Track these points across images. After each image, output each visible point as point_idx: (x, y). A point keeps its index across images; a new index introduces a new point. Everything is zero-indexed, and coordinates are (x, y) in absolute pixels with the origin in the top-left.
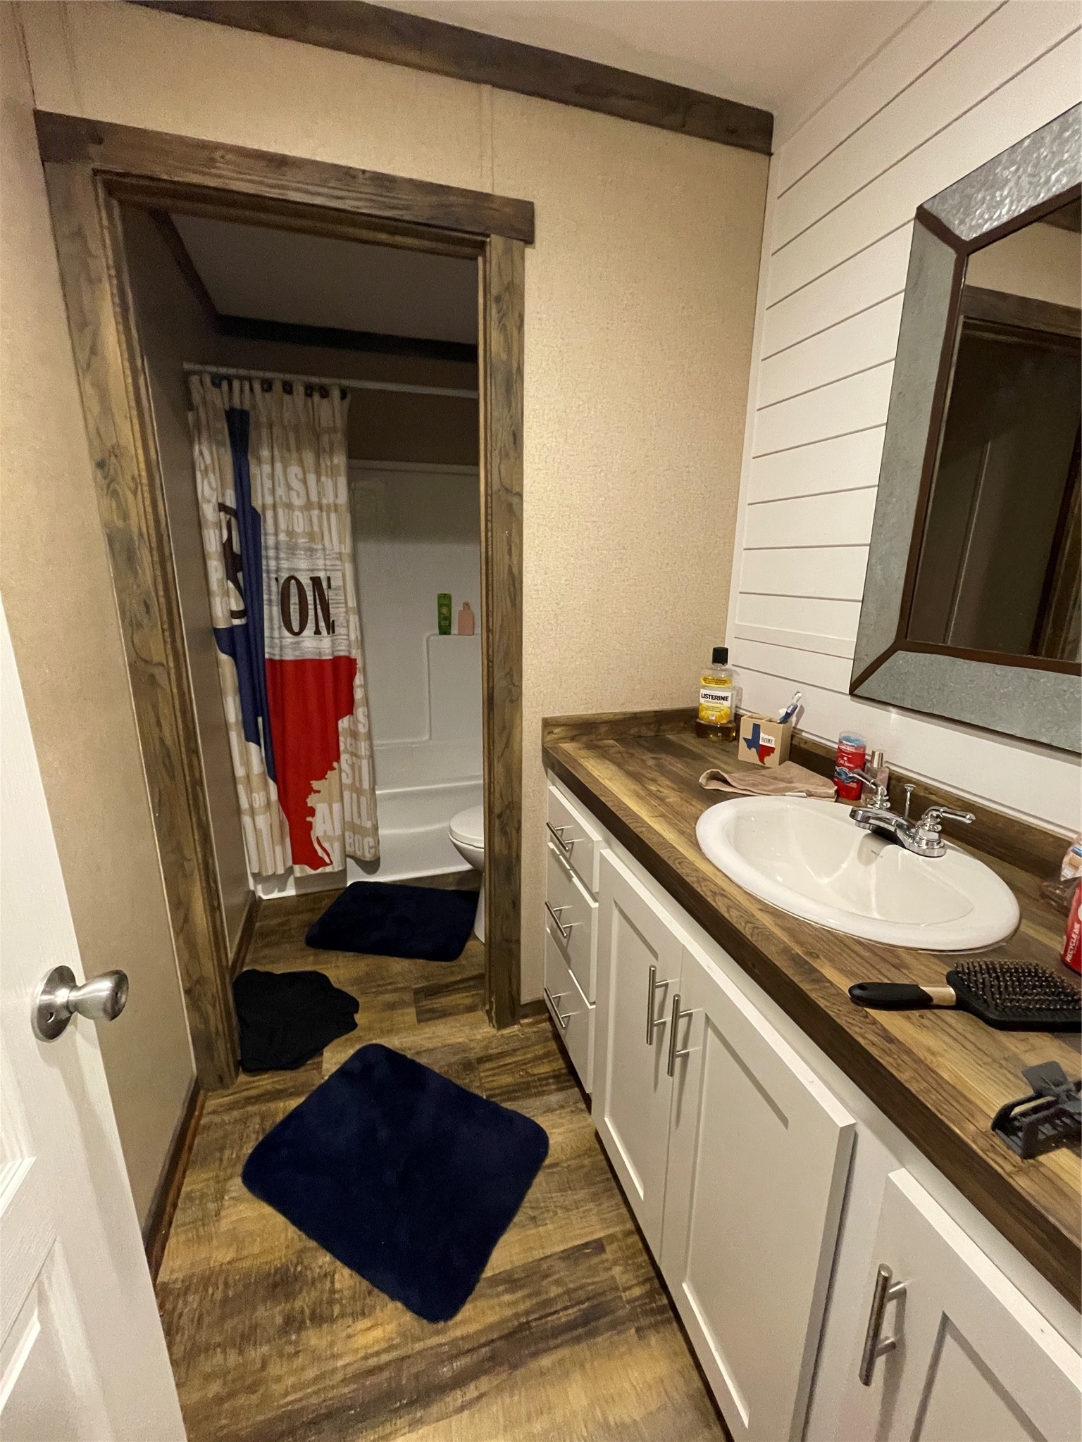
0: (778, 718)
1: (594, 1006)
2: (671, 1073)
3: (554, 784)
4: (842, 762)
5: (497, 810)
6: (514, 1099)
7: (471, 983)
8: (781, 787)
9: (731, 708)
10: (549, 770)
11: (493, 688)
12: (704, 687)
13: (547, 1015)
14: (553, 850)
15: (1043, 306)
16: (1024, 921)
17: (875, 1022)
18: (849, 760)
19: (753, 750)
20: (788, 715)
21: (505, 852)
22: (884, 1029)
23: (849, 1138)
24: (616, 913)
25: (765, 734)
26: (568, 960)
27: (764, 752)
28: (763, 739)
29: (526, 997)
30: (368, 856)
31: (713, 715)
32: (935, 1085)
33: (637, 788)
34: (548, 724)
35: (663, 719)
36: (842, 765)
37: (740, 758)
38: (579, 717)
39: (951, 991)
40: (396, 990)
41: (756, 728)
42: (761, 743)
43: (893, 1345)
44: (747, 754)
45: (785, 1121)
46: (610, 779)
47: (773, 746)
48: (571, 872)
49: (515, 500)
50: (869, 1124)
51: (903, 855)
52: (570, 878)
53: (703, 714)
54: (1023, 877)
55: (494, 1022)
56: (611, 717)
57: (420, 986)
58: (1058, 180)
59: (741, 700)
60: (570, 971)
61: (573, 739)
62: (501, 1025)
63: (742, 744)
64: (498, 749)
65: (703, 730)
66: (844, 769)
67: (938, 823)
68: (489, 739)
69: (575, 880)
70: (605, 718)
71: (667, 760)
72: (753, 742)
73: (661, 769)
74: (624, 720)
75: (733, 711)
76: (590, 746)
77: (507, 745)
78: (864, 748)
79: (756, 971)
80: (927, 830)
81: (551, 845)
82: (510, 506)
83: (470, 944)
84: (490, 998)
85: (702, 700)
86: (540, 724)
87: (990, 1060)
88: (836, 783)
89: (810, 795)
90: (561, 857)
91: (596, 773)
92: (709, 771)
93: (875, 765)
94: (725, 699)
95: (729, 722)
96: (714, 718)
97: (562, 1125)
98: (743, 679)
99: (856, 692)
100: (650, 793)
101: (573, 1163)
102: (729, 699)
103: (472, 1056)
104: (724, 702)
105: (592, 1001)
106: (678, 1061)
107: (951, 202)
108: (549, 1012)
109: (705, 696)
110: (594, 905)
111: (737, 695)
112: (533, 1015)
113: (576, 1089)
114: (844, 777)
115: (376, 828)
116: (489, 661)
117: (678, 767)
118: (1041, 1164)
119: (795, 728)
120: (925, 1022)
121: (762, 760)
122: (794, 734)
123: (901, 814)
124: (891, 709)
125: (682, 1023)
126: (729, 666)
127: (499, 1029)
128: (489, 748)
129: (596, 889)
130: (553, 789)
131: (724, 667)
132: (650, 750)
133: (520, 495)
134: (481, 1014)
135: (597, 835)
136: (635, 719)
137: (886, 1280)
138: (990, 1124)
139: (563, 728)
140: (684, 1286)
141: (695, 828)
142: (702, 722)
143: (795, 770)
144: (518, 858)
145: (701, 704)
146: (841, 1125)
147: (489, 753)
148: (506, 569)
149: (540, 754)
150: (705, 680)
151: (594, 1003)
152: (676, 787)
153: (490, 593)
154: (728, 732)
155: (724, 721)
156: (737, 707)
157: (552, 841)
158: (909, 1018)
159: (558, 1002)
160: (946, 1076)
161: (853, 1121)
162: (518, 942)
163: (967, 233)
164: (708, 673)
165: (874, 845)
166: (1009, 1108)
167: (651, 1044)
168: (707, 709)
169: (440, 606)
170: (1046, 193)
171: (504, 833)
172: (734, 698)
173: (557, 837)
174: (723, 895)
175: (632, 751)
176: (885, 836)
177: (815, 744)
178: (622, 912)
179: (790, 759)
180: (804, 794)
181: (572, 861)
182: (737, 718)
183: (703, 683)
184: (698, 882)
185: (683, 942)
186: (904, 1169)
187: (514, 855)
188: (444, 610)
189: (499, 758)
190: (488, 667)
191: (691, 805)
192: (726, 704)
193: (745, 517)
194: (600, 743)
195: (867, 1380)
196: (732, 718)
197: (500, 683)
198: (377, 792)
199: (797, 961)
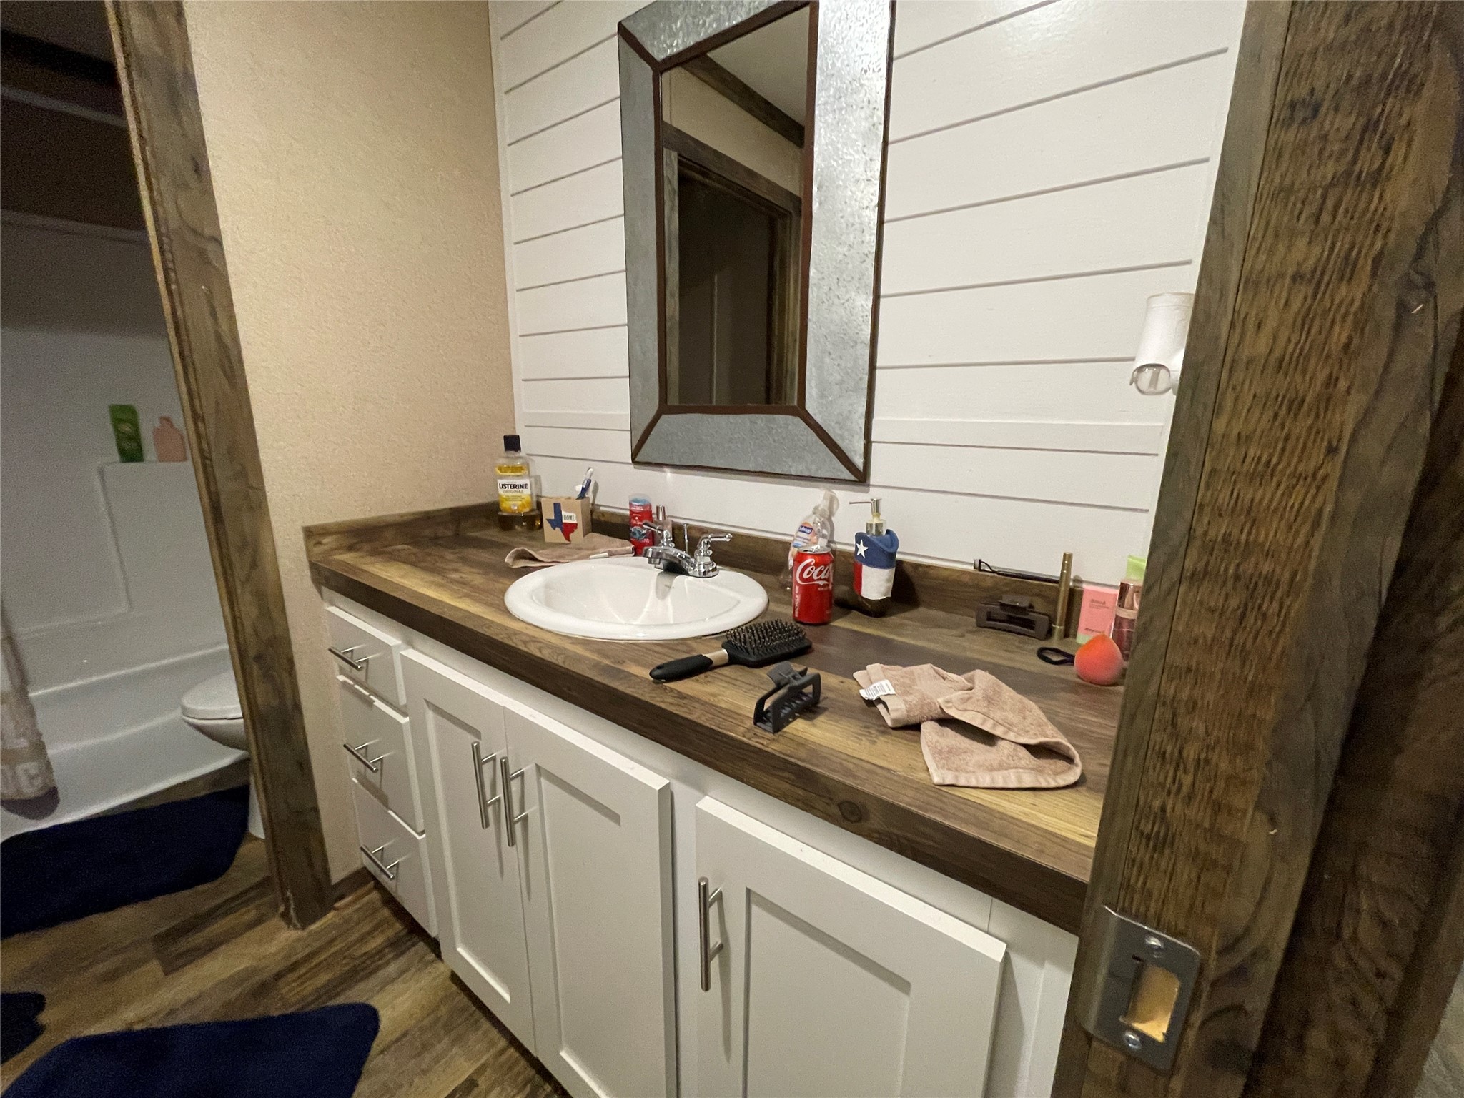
0: (576, 496)
1: (424, 835)
2: (512, 842)
3: (332, 604)
4: (635, 522)
5: (252, 653)
6: (338, 994)
7: (253, 894)
8: (583, 553)
9: (531, 495)
10: (324, 589)
11: (217, 494)
12: (501, 477)
13: (372, 883)
14: (344, 683)
15: (731, 162)
16: (771, 604)
17: (672, 690)
18: (640, 519)
19: (558, 529)
20: (584, 490)
21: (275, 703)
22: (679, 692)
23: (666, 796)
24: (430, 715)
25: (566, 511)
26: (385, 801)
27: (568, 529)
28: (566, 517)
29: (338, 873)
30: (30, 790)
31: (515, 505)
32: (716, 713)
33: (438, 579)
34: (312, 534)
35: (459, 516)
36: (636, 525)
37: (547, 540)
38: (356, 522)
39: (725, 651)
40: (117, 952)
41: (557, 508)
42: (564, 521)
43: (721, 947)
44: (552, 534)
45: (615, 818)
46: (402, 577)
47: (575, 522)
48: (372, 697)
49: (210, 247)
50: (679, 778)
51: (689, 583)
52: (370, 703)
53: (504, 505)
54: (769, 579)
55: (295, 921)
56: (399, 519)
57: (164, 929)
58: (710, 25)
59: (541, 489)
60: (390, 812)
61: (351, 548)
62: (306, 918)
63: (547, 525)
64: (240, 573)
65: (507, 522)
66: (640, 529)
67: (709, 548)
68: (222, 562)
69: (378, 703)
70: (389, 520)
71: (471, 553)
72: (557, 522)
73: (465, 561)
74: (416, 520)
75: (535, 499)
76: (375, 553)
77: (254, 565)
78: (650, 506)
79: (574, 693)
80: (703, 559)
81: (341, 678)
82: (202, 253)
83: (245, 850)
84: (283, 893)
85: (501, 491)
86: (301, 536)
87: (751, 687)
88: (633, 543)
89: (611, 554)
90: (357, 687)
91: (384, 575)
92: (514, 550)
93: (661, 518)
94: (524, 486)
95: (532, 510)
96: (516, 508)
97: (408, 989)
98: (539, 466)
99: (637, 460)
100: (453, 581)
101: (426, 1022)
102: (528, 486)
103: (266, 975)
104: (524, 490)
105: (420, 830)
106: (518, 827)
107: (642, 24)
108: (374, 878)
109: (503, 486)
110: (404, 720)
111: (536, 483)
112: (351, 892)
113: (421, 944)
114: (638, 535)
115: (39, 748)
116: (203, 457)
117: (484, 556)
118: (785, 732)
119: (593, 504)
120: (709, 679)
121: (568, 538)
122: (593, 509)
123: (683, 549)
124: (667, 470)
125: (515, 786)
126: (523, 453)
127: (303, 928)
128: (225, 573)
129: (403, 700)
130: (333, 610)
131: (517, 455)
132: (447, 547)
133: (218, 241)
134: (276, 922)
135: (394, 640)
136: (427, 518)
137: (705, 887)
138: (752, 723)
139: (334, 537)
140: (563, 1054)
141: (503, 600)
142: (504, 514)
143: (597, 538)
144: (297, 707)
145: (499, 495)
146: (658, 788)
147: (226, 581)
148: (213, 336)
149: (308, 573)
150: (500, 469)
151: (423, 832)
152: (481, 572)
153: (190, 370)
154: (531, 521)
155: (527, 510)
156: (538, 496)
157: (342, 672)
158: (697, 681)
159: (382, 856)
160: (723, 705)
161: (667, 782)
162: (316, 810)
163: (659, 56)
164: (503, 461)
165: (666, 579)
166: (761, 703)
167: (487, 825)
168: (508, 499)
169: (116, 422)
170: (704, 33)
171: (268, 676)
172: (533, 486)
173: (348, 661)
174: (534, 641)
175: (427, 550)
176: (674, 568)
177: (612, 514)
178: (438, 711)
179: (593, 531)
180: (606, 554)
181: (371, 684)
182: (539, 505)
183: (499, 472)
184: (509, 638)
185: (502, 705)
186: (707, 797)
187: (289, 703)
188: (126, 428)
189: (243, 584)
190: (205, 466)
191: (498, 582)
192: (527, 492)
193: (516, 305)
194: (388, 549)
195: (706, 986)
196: (535, 507)
197: (227, 487)
198: (32, 695)
199: (607, 670)
